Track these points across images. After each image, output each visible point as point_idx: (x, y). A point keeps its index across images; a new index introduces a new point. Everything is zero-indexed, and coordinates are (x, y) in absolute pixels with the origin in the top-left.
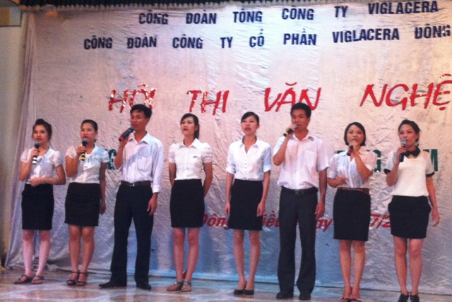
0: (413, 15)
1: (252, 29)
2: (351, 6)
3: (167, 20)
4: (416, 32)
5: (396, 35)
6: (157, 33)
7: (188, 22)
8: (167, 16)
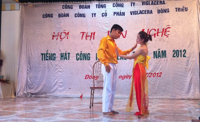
0: (157, 6)
1: (103, 10)
2: (136, 3)
3: (72, 8)
4: (158, 11)
5: (151, 12)
6: (69, 12)
7: (80, 8)
8: (72, 6)
